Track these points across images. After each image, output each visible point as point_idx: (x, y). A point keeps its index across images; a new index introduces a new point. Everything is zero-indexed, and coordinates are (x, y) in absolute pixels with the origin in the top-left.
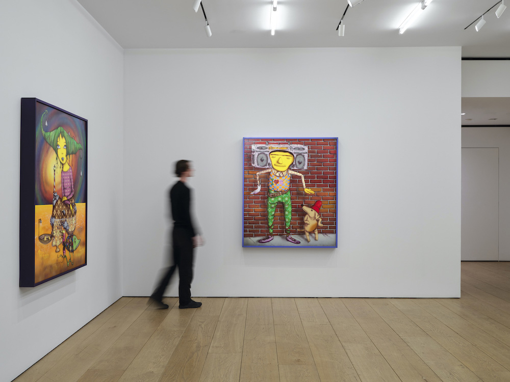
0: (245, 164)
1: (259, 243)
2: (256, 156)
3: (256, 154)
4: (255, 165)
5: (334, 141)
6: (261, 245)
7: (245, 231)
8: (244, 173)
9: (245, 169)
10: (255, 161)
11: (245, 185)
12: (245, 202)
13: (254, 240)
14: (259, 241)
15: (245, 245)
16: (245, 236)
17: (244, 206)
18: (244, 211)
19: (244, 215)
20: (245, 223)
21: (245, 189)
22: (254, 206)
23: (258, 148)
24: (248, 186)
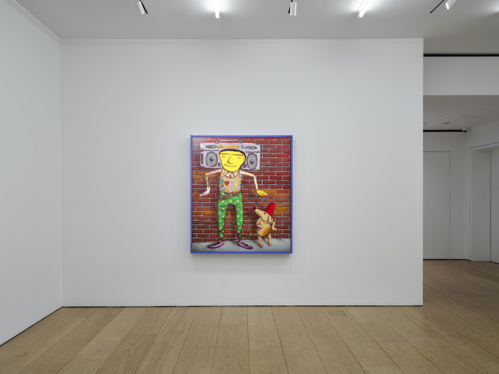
0: (192, 164)
1: (208, 249)
2: (205, 156)
3: (205, 153)
4: (204, 165)
5: (288, 140)
6: (211, 251)
7: (193, 236)
8: (192, 174)
9: (192, 169)
10: (204, 160)
11: (193, 187)
12: (193, 205)
13: (203, 245)
14: (209, 247)
15: (194, 251)
16: (193, 241)
17: (192, 209)
18: (192, 214)
19: (193, 218)
20: (193, 227)
21: (192, 191)
22: (203, 209)
23: (207, 147)
24: (196, 188)
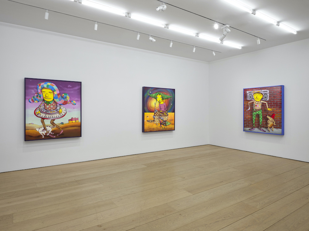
0: (244, 99)
1: (249, 130)
2: (248, 96)
3: (248, 95)
4: (248, 99)
6: (250, 131)
7: (244, 125)
8: (244, 102)
9: (244, 101)
10: (248, 98)
11: (244, 107)
12: (244, 114)
13: (248, 129)
14: (250, 129)
15: (244, 130)
16: (244, 127)
17: (244, 115)
18: (244, 117)
19: (244, 119)
20: (244, 122)
21: (244, 109)
22: (248, 115)
23: (249, 92)
24: (245, 108)
